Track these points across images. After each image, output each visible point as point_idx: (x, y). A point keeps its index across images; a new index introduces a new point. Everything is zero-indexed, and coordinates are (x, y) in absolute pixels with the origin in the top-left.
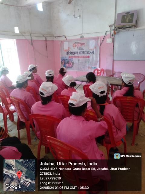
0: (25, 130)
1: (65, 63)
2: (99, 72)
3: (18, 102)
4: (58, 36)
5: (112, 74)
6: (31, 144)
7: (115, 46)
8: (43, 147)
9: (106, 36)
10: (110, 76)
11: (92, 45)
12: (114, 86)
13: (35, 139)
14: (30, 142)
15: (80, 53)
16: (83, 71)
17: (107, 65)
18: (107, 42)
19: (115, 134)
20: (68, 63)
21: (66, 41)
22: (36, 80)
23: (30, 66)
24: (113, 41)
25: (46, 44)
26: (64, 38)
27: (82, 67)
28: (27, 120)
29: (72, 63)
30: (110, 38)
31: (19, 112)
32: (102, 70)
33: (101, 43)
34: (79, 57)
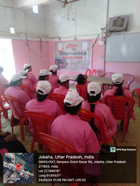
0: (19, 127)
1: (59, 63)
2: (91, 72)
3: (12, 100)
4: (53, 37)
5: (103, 74)
6: (24, 141)
7: (106, 48)
8: (36, 144)
9: (98, 38)
10: (102, 76)
11: (85, 46)
12: (105, 86)
13: (29, 135)
14: (23, 139)
15: (73, 54)
16: (76, 71)
17: (98, 65)
18: (99, 44)
19: (106, 132)
20: (62, 63)
21: (60, 42)
22: (30, 78)
23: (25, 65)
24: (105, 43)
25: (41, 44)
26: (58, 40)
27: (75, 67)
28: (21, 118)
29: (65, 63)
30: (102, 40)
31: (13, 110)
32: (94, 70)
33: (93, 45)
34: (72, 58)
